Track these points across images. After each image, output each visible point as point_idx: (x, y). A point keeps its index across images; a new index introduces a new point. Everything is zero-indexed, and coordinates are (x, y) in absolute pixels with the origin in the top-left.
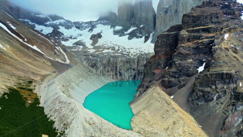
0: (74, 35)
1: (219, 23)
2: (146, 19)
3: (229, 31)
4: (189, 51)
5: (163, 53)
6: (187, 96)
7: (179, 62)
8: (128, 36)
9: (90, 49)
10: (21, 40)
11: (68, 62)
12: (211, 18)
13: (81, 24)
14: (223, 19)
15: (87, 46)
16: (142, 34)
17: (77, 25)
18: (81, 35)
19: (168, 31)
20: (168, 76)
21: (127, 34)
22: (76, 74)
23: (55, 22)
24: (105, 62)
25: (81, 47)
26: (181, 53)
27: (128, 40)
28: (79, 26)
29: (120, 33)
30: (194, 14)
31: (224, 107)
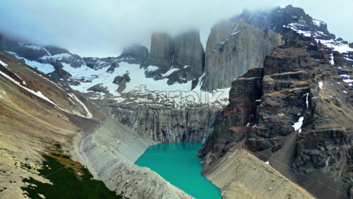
0: (86, 76)
1: (308, 67)
2: (192, 58)
3: (323, 78)
4: (279, 102)
5: (242, 104)
6: (288, 161)
7: (268, 116)
8: (167, 79)
9: (116, 97)
10: (18, 83)
11: (90, 116)
12: (299, 62)
13: (95, 61)
14: (313, 63)
15: (110, 92)
16: (187, 77)
17: (89, 62)
18: (97, 77)
19: (244, 76)
20: (255, 136)
21: (165, 77)
22: (112, 135)
23: (55, 57)
24: (141, 115)
25: (102, 94)
26: (270, 106)
27: (167, 85)
28: (91, 63)
29: (156, 76)
30: (279, 57)
31: (342, 174)
